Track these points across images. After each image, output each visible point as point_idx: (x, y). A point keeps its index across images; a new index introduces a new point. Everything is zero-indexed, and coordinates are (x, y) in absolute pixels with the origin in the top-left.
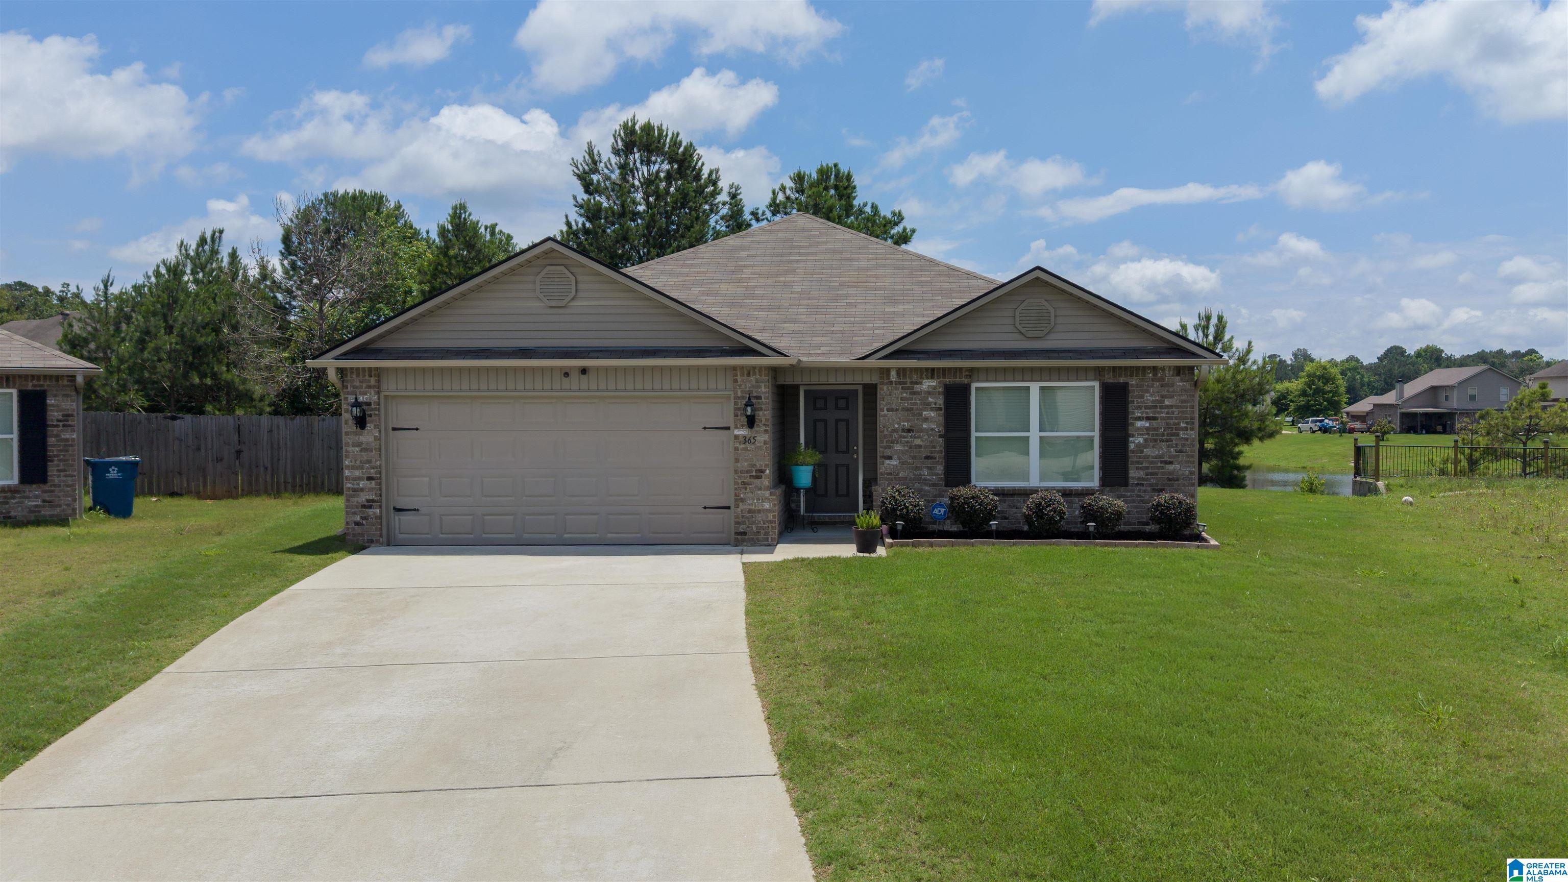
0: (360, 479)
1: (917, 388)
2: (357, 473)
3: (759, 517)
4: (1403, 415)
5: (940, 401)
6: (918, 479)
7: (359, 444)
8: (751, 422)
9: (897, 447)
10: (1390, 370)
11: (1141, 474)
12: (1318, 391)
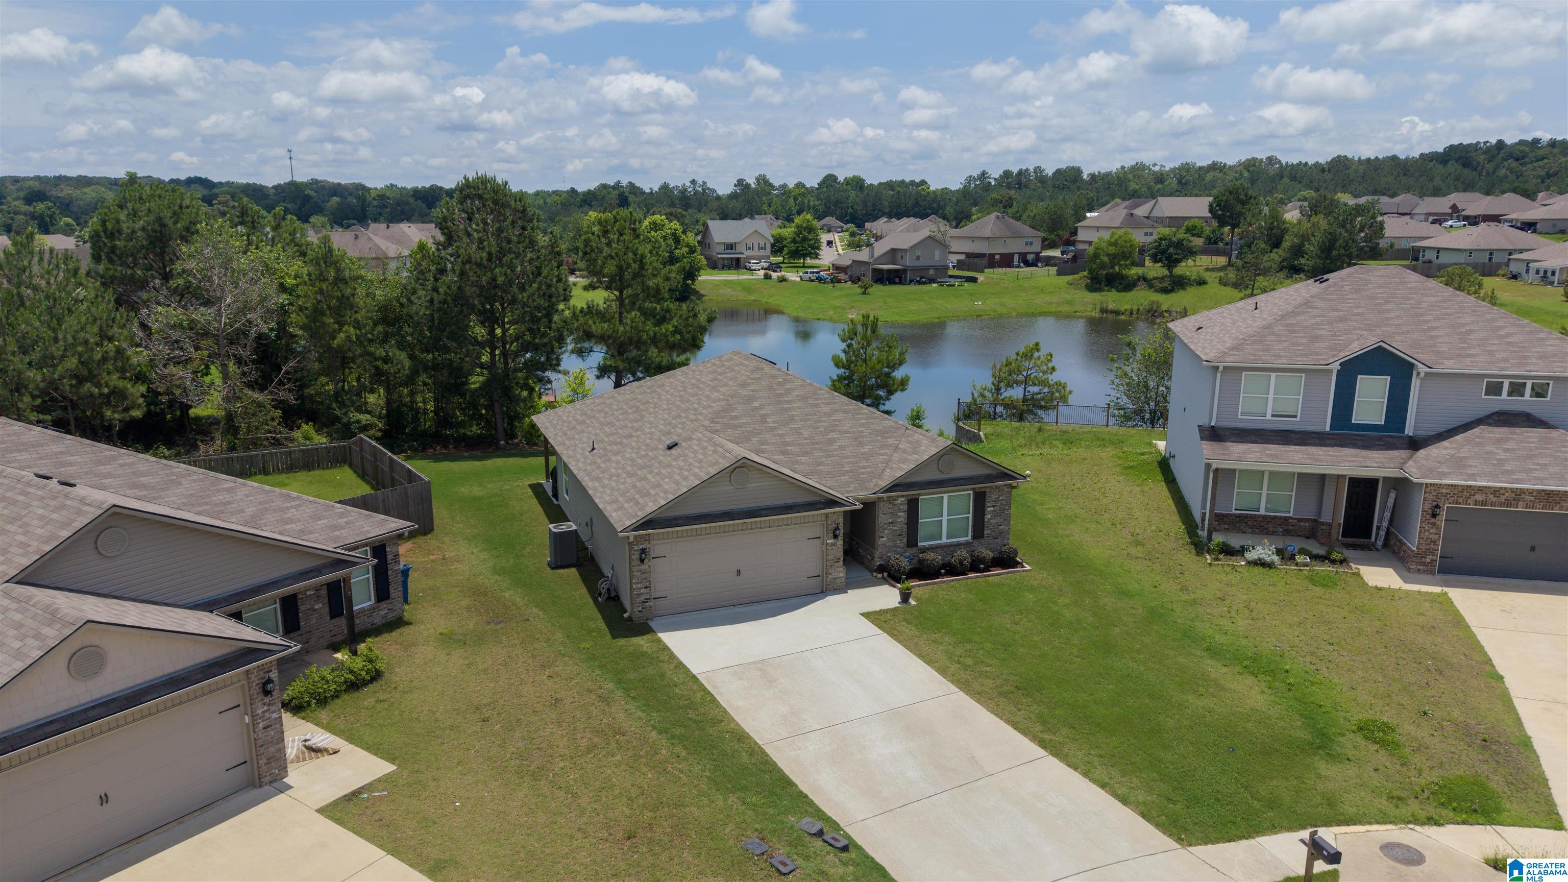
0: (641, 588)
1: (896, 502)
2: (639, 586)
3: (838, 581)
4: (874, 270)
5: (906, 507)
6: (895, 546)
7: (640, 571)
8: (835, 537)
9: (886, 532)
10: (829, 196)
11: (989, 532)
12: (805, 239)
